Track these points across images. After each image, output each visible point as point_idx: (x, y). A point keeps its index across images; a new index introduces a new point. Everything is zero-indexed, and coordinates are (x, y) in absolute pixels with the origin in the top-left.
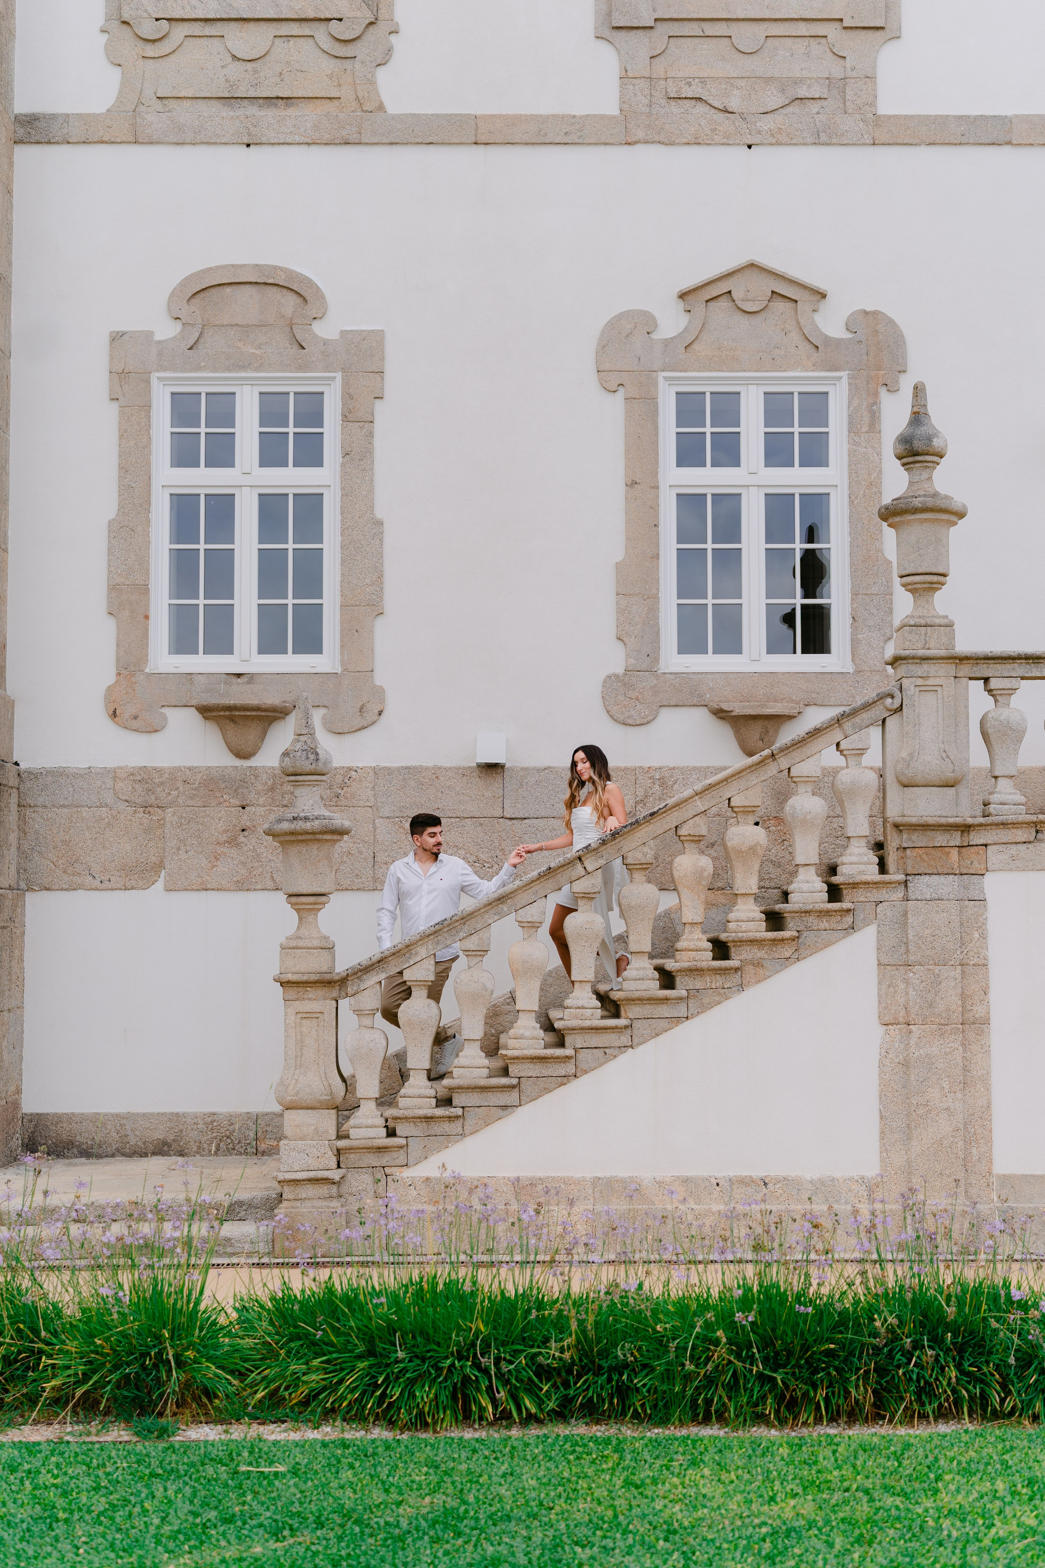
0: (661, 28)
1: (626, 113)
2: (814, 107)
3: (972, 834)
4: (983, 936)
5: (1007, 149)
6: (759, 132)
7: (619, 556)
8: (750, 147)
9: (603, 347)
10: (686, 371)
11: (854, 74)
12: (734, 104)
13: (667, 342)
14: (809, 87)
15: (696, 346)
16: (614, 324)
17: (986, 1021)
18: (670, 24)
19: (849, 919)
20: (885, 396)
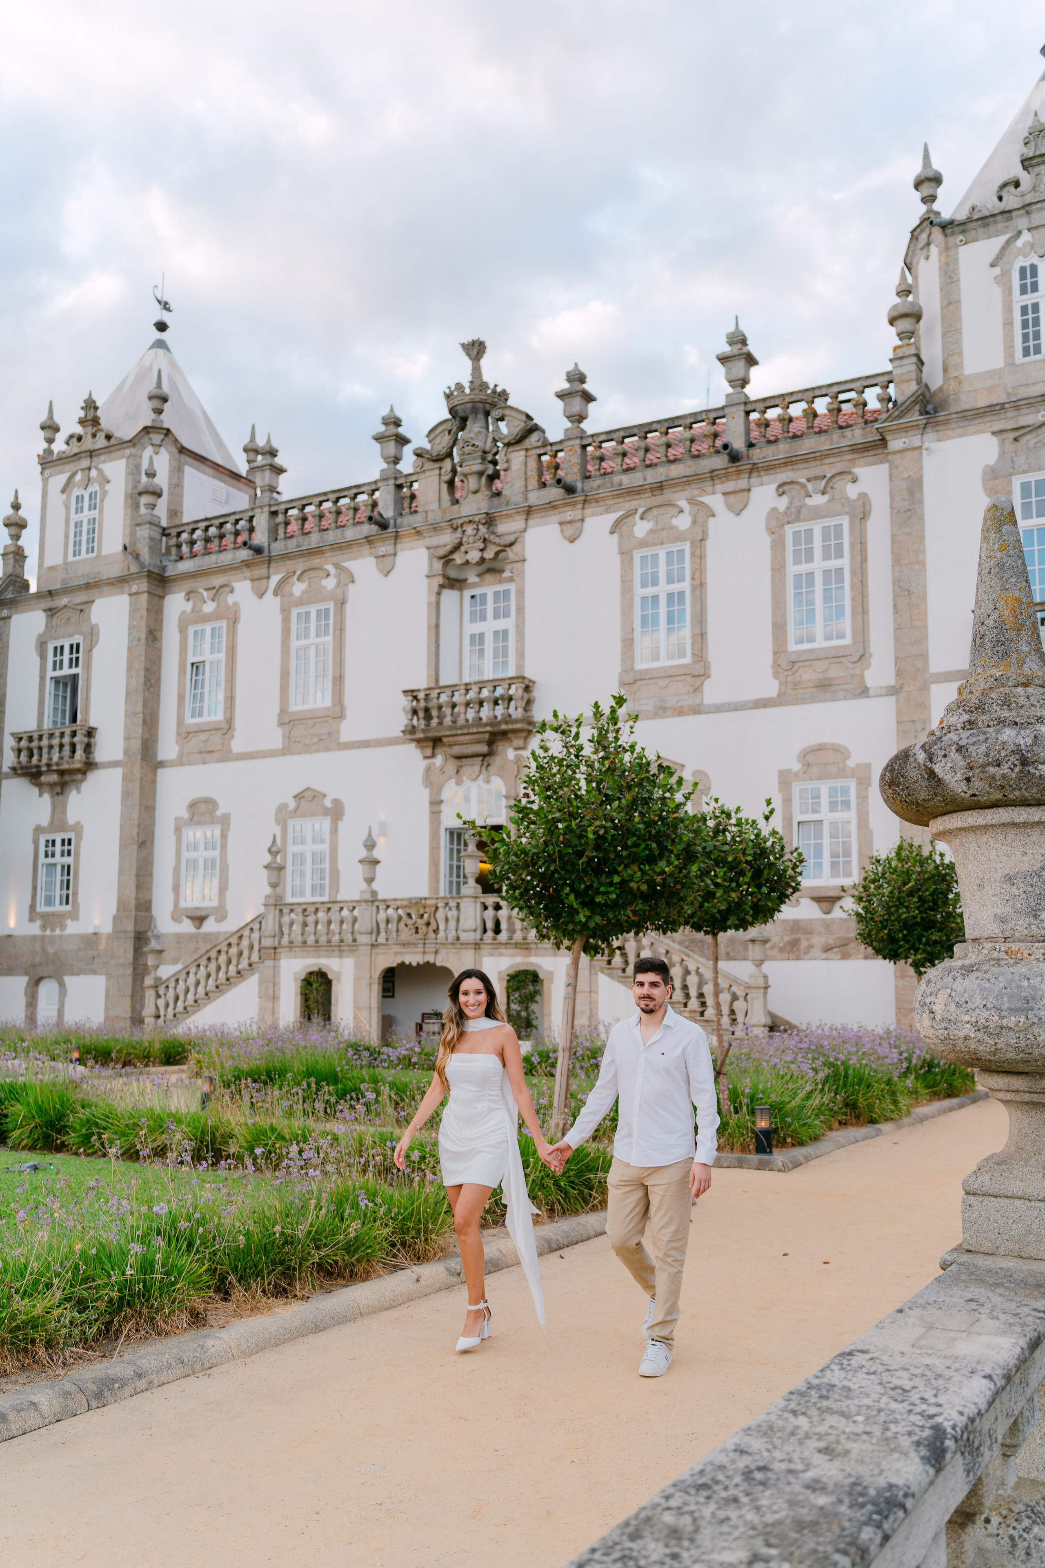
0: (291, 722)
1: (284, 747)
2: (325, 741)
3: (277, 949)
4: (279, 976)
5: (369, 749)
6: (312, 750)
8: (310, 754)
9: (276, 812)
10: (294, 819)
11: (334, 731)
12: (307, 742)
13: (290, 811)
14: (324, 736)
15: (297, 812)
16: (279, 807)
17: (279, 997)
18: (293, 721)
19: (253, 972)
20: (339, 822)
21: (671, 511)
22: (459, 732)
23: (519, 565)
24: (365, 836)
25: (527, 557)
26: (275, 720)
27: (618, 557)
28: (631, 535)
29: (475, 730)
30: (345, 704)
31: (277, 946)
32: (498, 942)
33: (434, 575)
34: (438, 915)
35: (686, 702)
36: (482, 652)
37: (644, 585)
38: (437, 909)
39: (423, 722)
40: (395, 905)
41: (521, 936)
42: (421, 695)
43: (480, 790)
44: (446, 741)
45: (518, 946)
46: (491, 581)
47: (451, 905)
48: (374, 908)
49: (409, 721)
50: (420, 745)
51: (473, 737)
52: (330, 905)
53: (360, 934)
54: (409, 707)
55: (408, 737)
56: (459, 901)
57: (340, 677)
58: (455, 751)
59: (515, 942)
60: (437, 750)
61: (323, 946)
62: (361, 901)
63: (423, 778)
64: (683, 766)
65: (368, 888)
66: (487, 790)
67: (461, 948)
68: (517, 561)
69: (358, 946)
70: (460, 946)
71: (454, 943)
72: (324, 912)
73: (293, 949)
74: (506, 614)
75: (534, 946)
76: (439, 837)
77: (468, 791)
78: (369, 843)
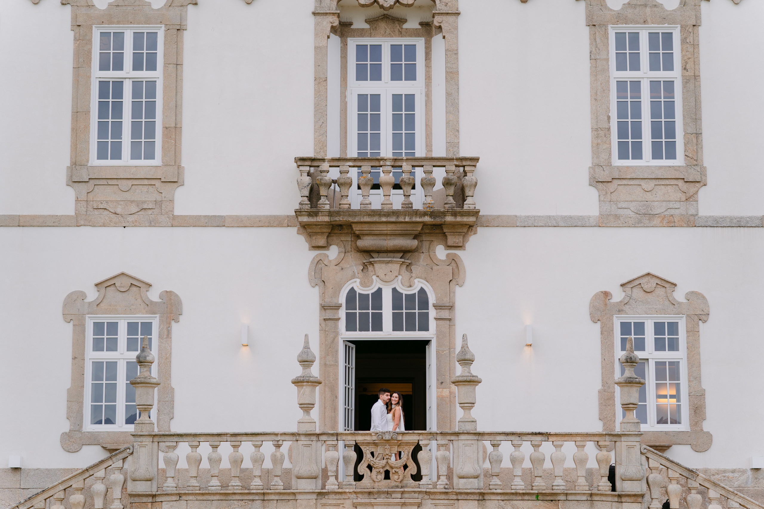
0: (92, 182)
1: (78, 215)
2: (150, 212)
3: (157, 498)
5: (224, 228)
6: (128, 222)
7: (69, 386)
8: (125, 227)
9: (66, 305)
10: (97, 314)
11: (165, 199)
12: (119, 211)
13: (90, 303)
14: (148, 204)
15: (101, 305)
16: (70, 296)
18: (95, 180)
20: (173, 324)
22: (384, 219)
23: (451, 19)
24: (300, 348)
25: (461, 10)
26: (62, 176)
27: (586, 30)
28: (603, 5)
29: (407, 219)
30: (183, 165)
31: (154, 493)
32: (513, 491)
33: (326, 14)
34: (421, 455)
35: (677, 211)
36: (376, 120)
37: (621, 67)
38: (418, 448)
39: (327, 202)
40: (351, 440)
41: (544, 484)
42: (325, 166)
43: (396, 294)
44: (358, 229)
45: (540, 497)
46: (388, 31)
47: (440, 442)
48: (319, 444)
49: (306, 199)
50: (309, 230)
51: (399, 227)
52: (244, 438)
53: (299, 478)
54: (307, 180)
55: (305, 219)
56: (453, 438)
57: (176, 127)
58: (366, 242)
59: (536, 492)
60: (335, 238)
61: (234, 494)
62: (299, 435)
63: (309, 273)
64: (675, 285)
65: (307, 417)
66: (405, 295)
67: (458, 500)
68: (447, 14)
69: (294, 494)
70: (455, 497)
71: (446, 493)
72: (234, 446)
73: (184, 497)
74: (411, 76)
75: (562, 498)
76: (337, 351)
77: (378, 294)
78: (305, 358)
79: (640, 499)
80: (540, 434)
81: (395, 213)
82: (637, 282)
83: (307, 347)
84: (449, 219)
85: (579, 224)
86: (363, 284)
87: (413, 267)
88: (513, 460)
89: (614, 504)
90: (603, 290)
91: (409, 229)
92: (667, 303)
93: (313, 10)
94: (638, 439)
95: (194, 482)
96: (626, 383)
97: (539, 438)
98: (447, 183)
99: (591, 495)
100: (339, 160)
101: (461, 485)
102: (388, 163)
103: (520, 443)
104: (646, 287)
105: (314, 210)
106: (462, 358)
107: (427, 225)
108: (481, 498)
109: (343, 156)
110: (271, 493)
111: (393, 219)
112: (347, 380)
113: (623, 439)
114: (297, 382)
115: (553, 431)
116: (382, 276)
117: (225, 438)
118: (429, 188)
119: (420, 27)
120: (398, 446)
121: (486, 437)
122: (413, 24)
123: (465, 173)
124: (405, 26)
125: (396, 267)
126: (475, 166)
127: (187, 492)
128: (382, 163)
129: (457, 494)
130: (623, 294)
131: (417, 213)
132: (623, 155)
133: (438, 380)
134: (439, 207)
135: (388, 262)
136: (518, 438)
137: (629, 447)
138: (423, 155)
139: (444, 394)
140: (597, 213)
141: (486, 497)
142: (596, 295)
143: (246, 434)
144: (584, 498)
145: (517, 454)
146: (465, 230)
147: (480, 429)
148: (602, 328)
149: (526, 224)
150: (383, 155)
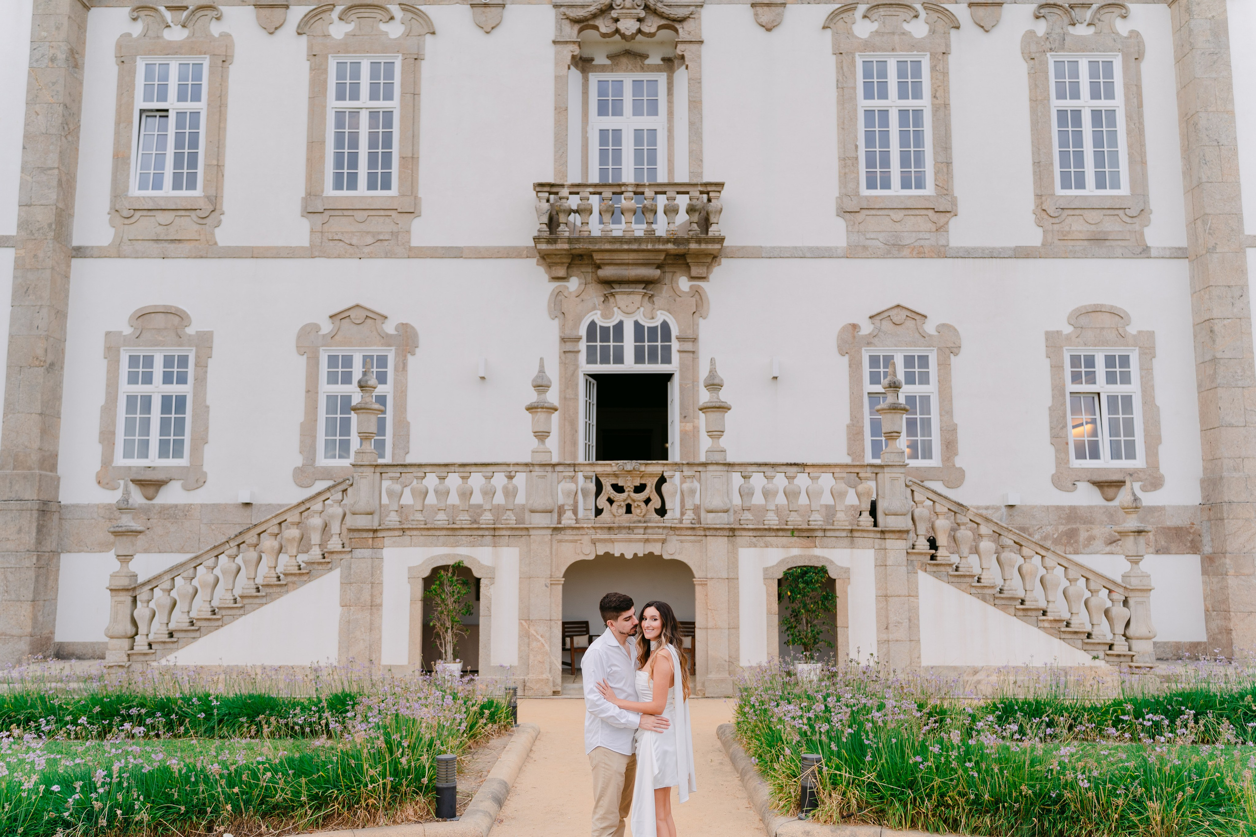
0: (327, 213)
1: (312, 246)
2: (386, 243)
3: (378, 532)
4: (381, 573)
5: (461, 259)
6: (364, 253)
7: (302, 419)
8: (360, 259)
9: (299, 337)
10: (331, 347)
11: (402, 230)
12: (354, 242)
13: (324, 336)
14: (384, 235)
15: (336, 337)
16: (303, 328)
17: (381, 605)
18: (330, 211)
19: (330, 566)
20: (409, 357)
21: (903, 14)
22: (625, 247)
23: (694, 47)
24: (535, 372)
25: (705, 37)
26: (297, 207)
27: (832, 60)
28: (850, 34)
29: (650, 247)
30: (420, 195)
31: (375, 528)
32: (766, 527)
33: (566, 42)
34: (665, 488)
35: (927, 242)
36: (618, 154)
37: (868, 95)
38: (662, 480)
39: (567, 229)
40: (591, 471)
41: (799, 519)
42: (564, 192)
43: (638, 327)
44: (599, 257)
45: (796, 533)
46: (630, 67)
47: (686, 473)
48: (555, 475)
49: (545, 226)
50: (548, 260)
51: (641, 256)
52: (473, 469)
53: (532, 511)
54: (545, 206)
55: (543, 246)
56: (700, 469)
57: (413, 157)
58: (607, 272)
59: (792, 527)
60: (575, 269)
61: (462, 529)
62: (533, 465)
63: (549, 305)
64: (925, 317)
65: (542, 446)
66: (648, 328)
67: (706, 536)
68: (691, 42)
69: (527, 529)
70: (702, 533)
71: (693, 529)
72: (463, 478)
73: (408, 533)
74: (653, 110)
75: (820, 534)
76: (577, 385)
77: (619, 328)
78: (540, 382)
79: (905, 536)
80: (795, 464)
81: (637, 240)
82: (886, 314)
83: (542, 370)
84: (693, 246)
85: (827, 254)
86: (604, 316)
87: (655, 299)
88: (766, 494)
89: (877, 540)
90: (852, 322)
91: (651, 257)
92: (917, 335)
93: (553, 38)
94: (902, 470)
95: (419, 516)
96: (890, 409)
97: (794, 469)
98: (691, 210)
99: (852, 531)
100: (578, 185)
101: (710, 519)
102: (630, 189)
103: (773, 474)
104: (895, 319)
105: (553, 236)
106: (711, 382)
107: (671, 255)
108: (731, 534)
109: (584, 182)
110: (503, 528)
111: (635, 246)
112: (588, 415)
113: (886, 470)
114: (531, 409)
115: (809, 462)
116: (623, 307)
117: (452, 469)
118: (673, 214)
119: (661, 63)
120: (641, 477)
121: (737, 468)
122: (655, 59)
123: (709, 200)
124: (647, 62)
125: (638, 298)
126: (720, 192)
127: (411, 526)
128: (623, 189)
129: (705, 529)
130: (872, 327)
131: (659, 240)
132: (871, 185)
133: (681, 414)
134: (682, 234)
135: (630, 293)
136: (771, 469)
137: (893, 479)
138: (666, 181)
139: (687, 429)
140: (845, 245)
141: (737, 533)
142: (844, 329)
143: (476, 465)
144: (844, 534)
145: (770, 486)
146: (709, 260)
147: (730, 459)
148: (850, 361)
149: (771, 255)
150: (624, 180)
